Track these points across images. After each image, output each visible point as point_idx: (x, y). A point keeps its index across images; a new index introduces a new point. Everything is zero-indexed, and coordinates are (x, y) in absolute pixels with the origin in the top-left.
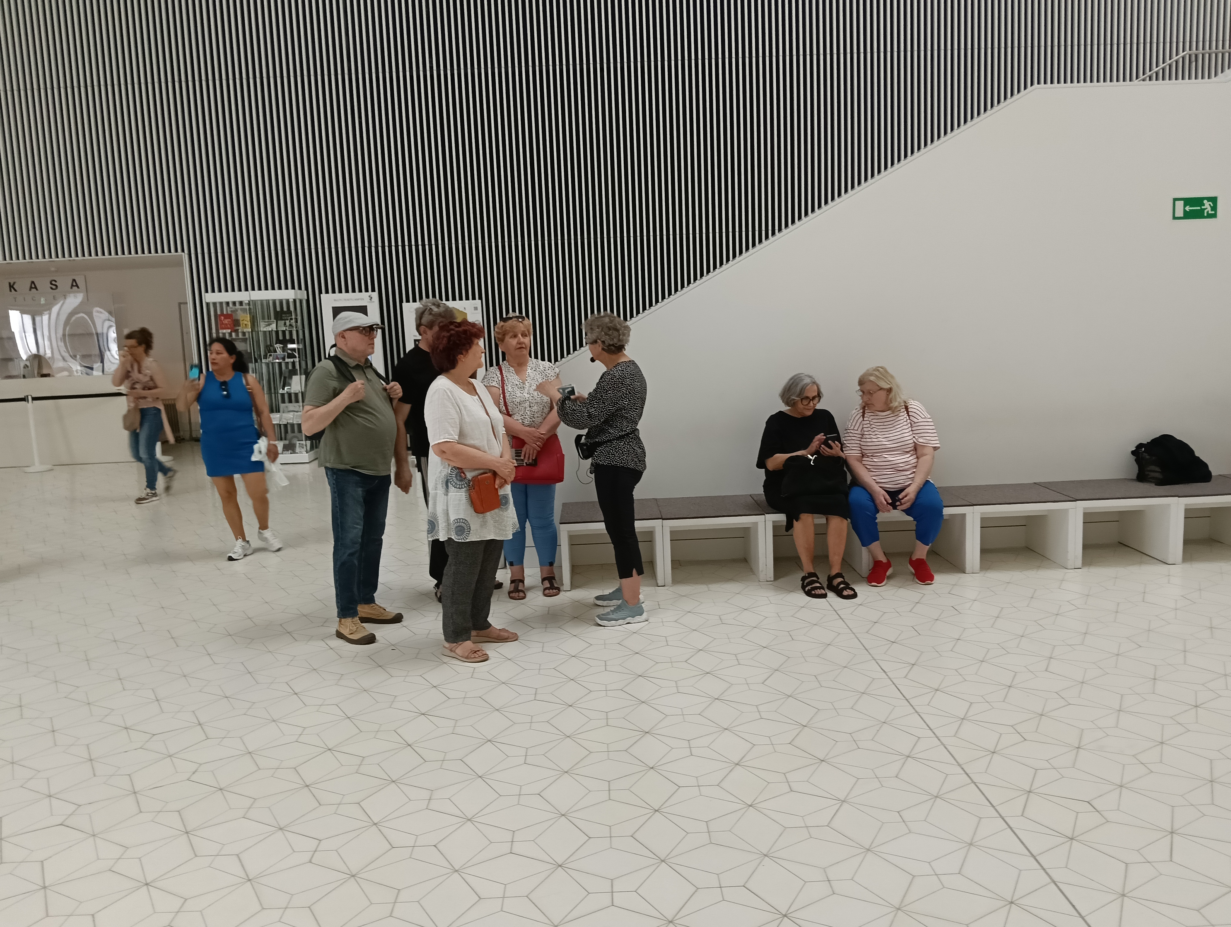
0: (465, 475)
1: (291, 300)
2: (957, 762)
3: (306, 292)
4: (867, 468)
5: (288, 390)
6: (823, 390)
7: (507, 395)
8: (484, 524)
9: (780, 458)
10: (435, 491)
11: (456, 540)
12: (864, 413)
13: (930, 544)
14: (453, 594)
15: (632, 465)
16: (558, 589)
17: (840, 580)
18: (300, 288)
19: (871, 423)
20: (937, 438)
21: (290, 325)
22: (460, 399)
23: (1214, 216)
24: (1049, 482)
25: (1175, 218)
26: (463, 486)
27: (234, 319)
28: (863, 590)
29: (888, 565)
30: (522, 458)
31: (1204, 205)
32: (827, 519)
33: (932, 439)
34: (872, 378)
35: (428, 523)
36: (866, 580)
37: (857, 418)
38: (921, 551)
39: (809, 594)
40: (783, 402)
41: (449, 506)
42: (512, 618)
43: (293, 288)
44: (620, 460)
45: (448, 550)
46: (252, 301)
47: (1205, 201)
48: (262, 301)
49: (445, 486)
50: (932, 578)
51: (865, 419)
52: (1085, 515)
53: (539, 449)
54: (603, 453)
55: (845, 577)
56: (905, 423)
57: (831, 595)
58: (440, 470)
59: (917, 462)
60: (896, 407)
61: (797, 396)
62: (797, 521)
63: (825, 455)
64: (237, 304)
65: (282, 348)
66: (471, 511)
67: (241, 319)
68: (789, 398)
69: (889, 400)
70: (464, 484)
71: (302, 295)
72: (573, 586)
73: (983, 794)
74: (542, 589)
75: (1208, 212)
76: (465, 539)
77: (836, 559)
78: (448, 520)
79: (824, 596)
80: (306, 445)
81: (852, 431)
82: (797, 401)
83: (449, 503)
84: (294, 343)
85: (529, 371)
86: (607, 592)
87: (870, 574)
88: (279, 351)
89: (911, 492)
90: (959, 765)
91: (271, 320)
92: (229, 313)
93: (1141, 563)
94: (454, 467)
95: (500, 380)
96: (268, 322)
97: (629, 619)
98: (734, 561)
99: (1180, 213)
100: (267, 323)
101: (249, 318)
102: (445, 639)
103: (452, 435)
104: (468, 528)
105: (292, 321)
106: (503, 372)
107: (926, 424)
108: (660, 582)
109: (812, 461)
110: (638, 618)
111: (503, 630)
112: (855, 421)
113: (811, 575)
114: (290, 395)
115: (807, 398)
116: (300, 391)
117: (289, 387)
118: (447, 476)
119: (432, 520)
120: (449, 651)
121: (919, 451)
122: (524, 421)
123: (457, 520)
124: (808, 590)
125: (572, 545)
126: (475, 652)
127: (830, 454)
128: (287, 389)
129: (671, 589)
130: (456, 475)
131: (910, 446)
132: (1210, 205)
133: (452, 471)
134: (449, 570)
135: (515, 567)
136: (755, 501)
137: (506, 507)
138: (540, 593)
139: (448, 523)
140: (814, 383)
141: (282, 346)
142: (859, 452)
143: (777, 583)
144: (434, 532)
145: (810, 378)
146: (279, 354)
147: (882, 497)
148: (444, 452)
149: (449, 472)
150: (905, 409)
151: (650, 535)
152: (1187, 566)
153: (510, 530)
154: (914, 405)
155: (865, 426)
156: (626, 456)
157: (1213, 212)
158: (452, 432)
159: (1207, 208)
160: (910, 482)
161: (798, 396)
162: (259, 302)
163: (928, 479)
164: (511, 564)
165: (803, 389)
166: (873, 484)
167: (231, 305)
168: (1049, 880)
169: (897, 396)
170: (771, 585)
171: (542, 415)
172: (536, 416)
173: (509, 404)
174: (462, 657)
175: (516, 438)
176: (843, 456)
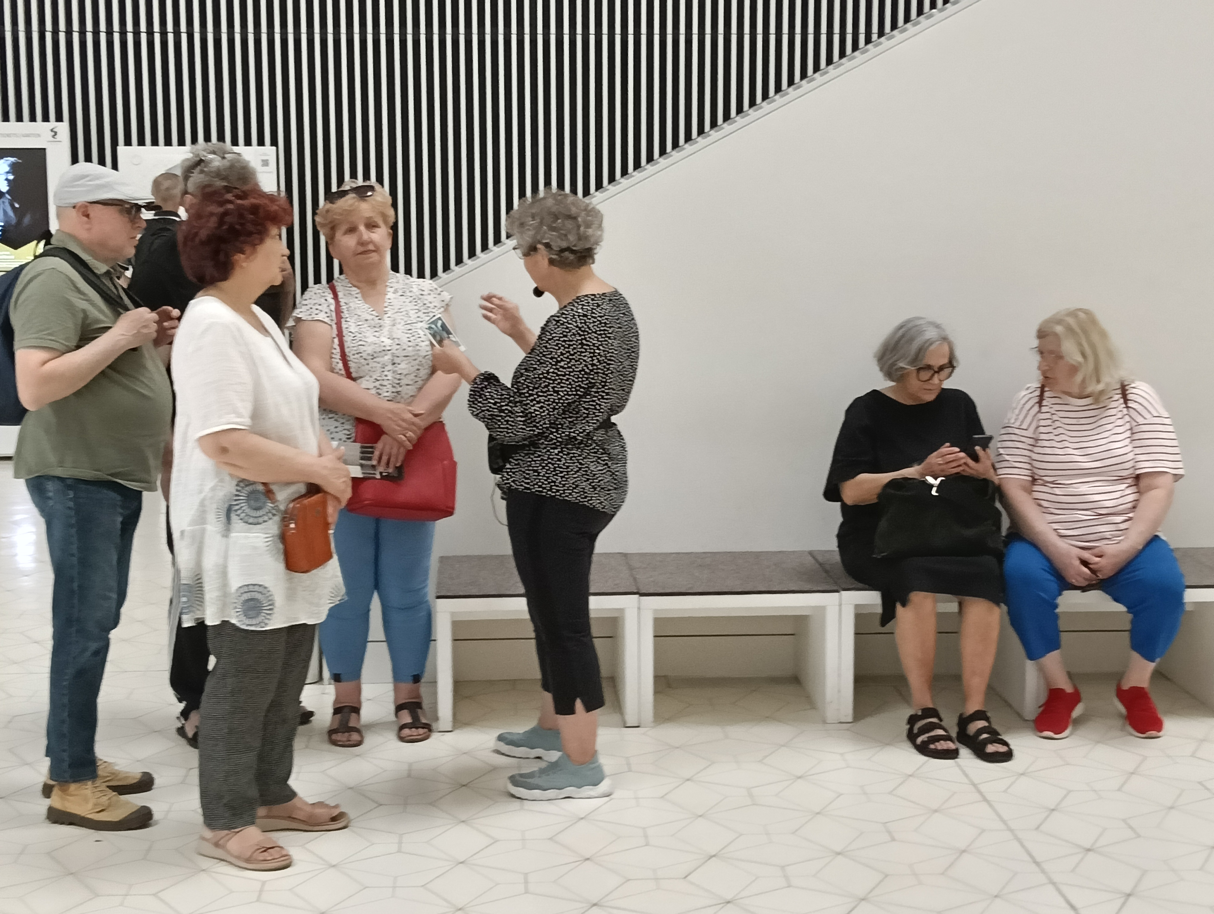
4: (1040, 505)
6: (959, 353)
7: (347, 339)
9: (868, 483)
10: (201, 527)
11: (239, 626)
12: (1041, 397)
13: (1158, 660)
16: (428, 728)
17: (981, 724)
19: (1055, 417)
20: (1181, 458)
26: (261, 520)
28: (1026, 745)
29: (1075, 698)
30: (374, 462)
32: (960, 604)
33: (1173, 458)
34: (1063, 329)
36: (1032, 725)
38: (1140, 672)
39: (924, 749)
40: (881, 371)
41: (230, 558)
42: (338, 782)
49: (224, 519)
50: (1158, 726)
51: (1044, 409)
53: (411, 447)
55: (992, 720)
58: (212, 485)
59: (1138, 500)
61: (910, 363)
62: (903, 606)
63: (963, 476)
66: (277, 568)
68: (893, 364)
70: (262, 516)
72: (458, 723)
74: (396, 728)
76: (262, 624)
77: (976, 683)
78: (226, 585)
79: (952, 754)
82: (908, 373)
83: (229, 553)
85: (390, 295)
87: (1042, 713)
94: (243, 480)
95: (333, 310)
97: (569, 791)
98: (775, 681)
102: (205, 822)
103: (241, 416)
104: (269, 602)
106: (340, 295)
107: (1161, 428)
108: (631, 719)
109: (934, 489)
110: (588, 790)
111: (320, 806)
112: (1024, 411)
113: (928, 712)
115: (929, 367)
118: (230, 500)
120: (213, 847)
122: (381, 391)
123: (244, 589)
124: (923, 742)
125: (459, 641)
126: (267, 849)
129: (652, 732)
130: (247, 496)
133: (241, 488)
135: (343, 683)
136: (820, 564)
139: (228, 592)
140: (945, 339)
142: (1027, 472)
143: (861, 726)
144: (192, 608)
148: (224, 450)
149: (236, 491)
151: (615, 623)
154: (1141, 391)
155: (1043, 423)
161: (913, 362)
163: (1156, 533)
164: (337, 678)
165: (921, 351)
166: (1053, 538)
170: (848, 730)
171: (416, 382)
172: (403, 382)
173: (351, 357)
174: (238, 857)
175: (359, 421)
176: (995, 479)
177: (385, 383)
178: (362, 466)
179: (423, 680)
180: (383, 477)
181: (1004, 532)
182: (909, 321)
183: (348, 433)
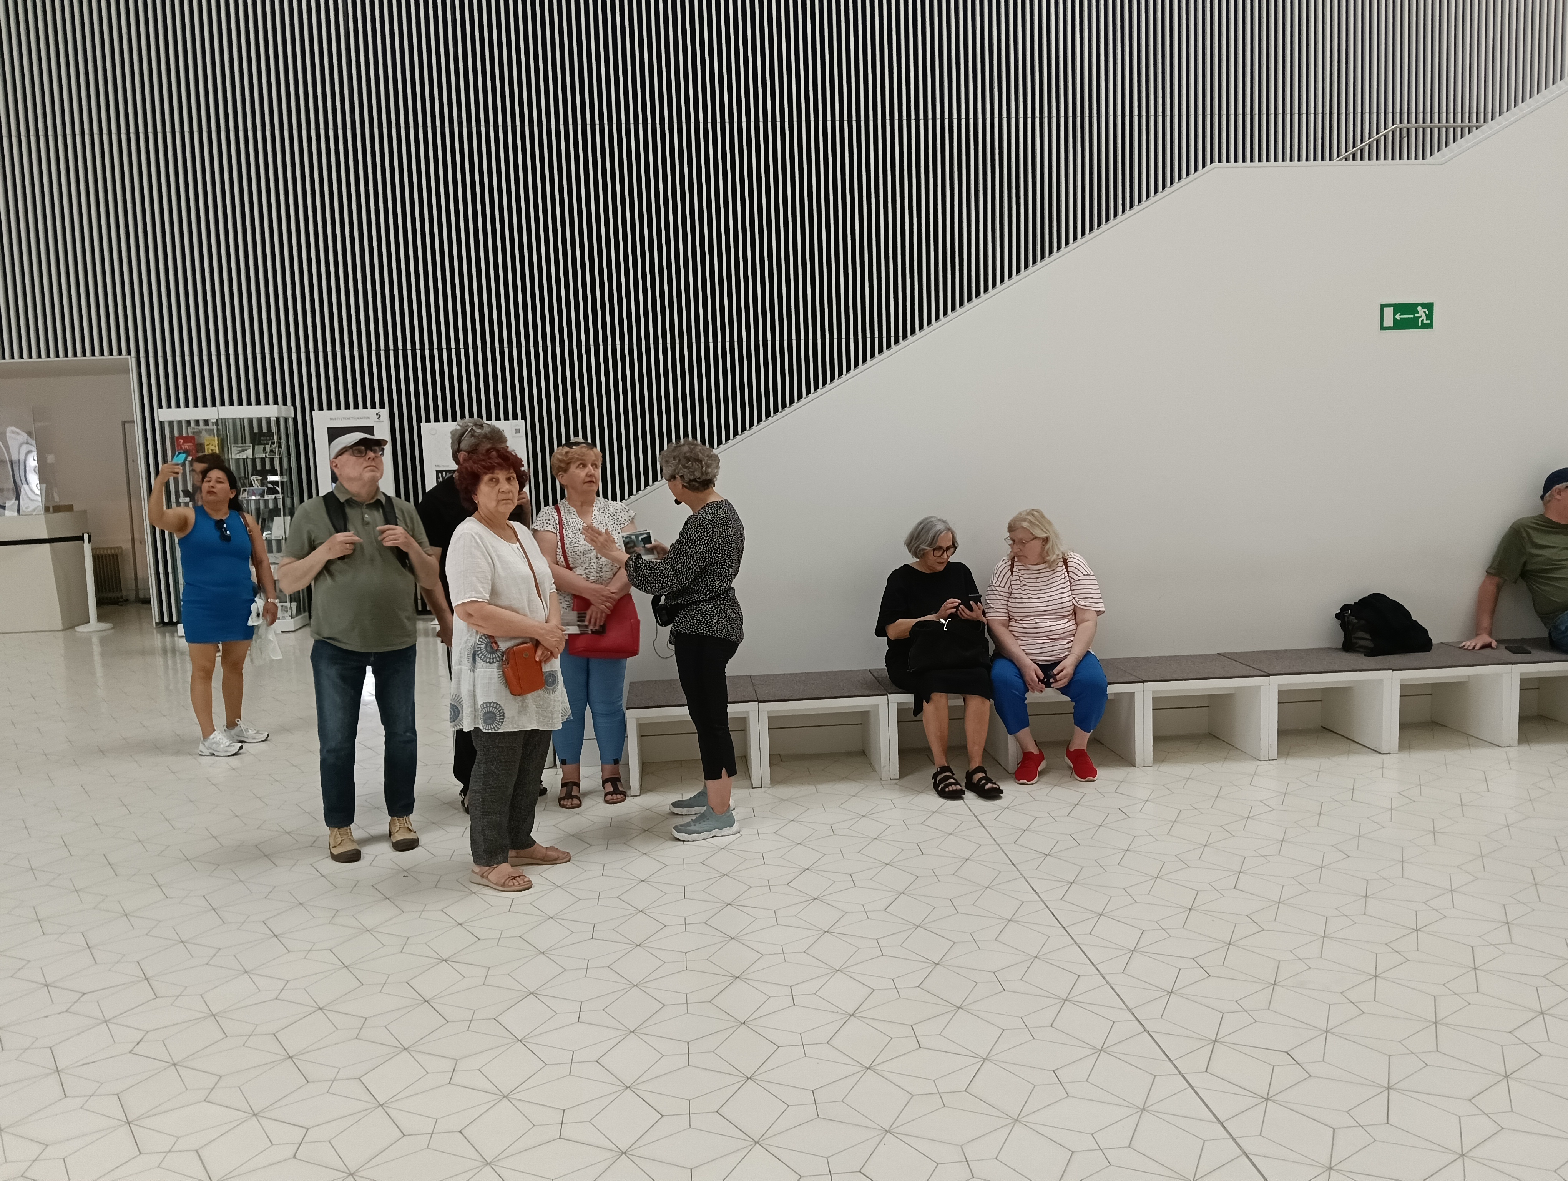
0: (498, 646)
1: (273, 419)
2: (1126, 1006)
3: (292, 408)
4: (1014, 635)
5: (267, 536)
6: (958, 539)
7: (567, 542)
8: (523, 709)
9: (903, 625)
10: (459, 667)
11: (484, 731)
12: (1012, 566)
13: (1092, 731)
14: (483, 801)
15: (723, 634)
16: (624, 794)
17: (981, 775)
18: (285, 403)
19: (1022, 579)
20: (1101, 600)
21: (272, 451)
22: (493, 547)
23: (1430, 326)
24: (1236, 653)
25: (1382, 328)
26: (495, 660)
27: (196, 442)
28: (1010, 789)
29: (1041, 758)
30: (586, 623)
31: (1418, 313)
32: (965, 700)
33: (1096, 601)
34: (1025, 524)
35: (451, 708)
36: (1014, 776)
37: (1004, 572)
38: (1081, 739)
39: (942, 793)
40: (910, 552)
41: (476, 686)
42: (564, 833)
43: (276, 402)
44: (708, 627)
45: (477, 744)
46: (222, 419)
47: (1419, 308)
48: (234, 420)
49: (471, 659)
50: (1094, 774)
51: (1014, 573)
52: (1280, 693)
53: (609, 612)
54: (686, 618)
55: (987, 771)
56: (1063, 581)
57: (969, 796)
58: (465, 639)
59: (1076, 629)
60: (1054, 561)
61: (928, 546)
62: (927, 703)
63: (963, 618)
64: (201, 423)
65: (259, 481)
66: (506, 692)
67: (206, 443)
68: (918, 547)
69: (1045, 551)
70: (496, 658)
71: (288, 411)
72: (644, 790)
73: (1159, 1046)
74: (603, 794)
75: (1422, 321)
76: (496, 728)
77: (976, 750)
78: (475, 704)
79: (961, 796)
80: (291, 608)
81: (997, 588)
82: (927, 552)
83: (476, 682)
84: (277, 475)
85: (595, 512)
86: (687, 796)
87: (1018, 769)
88: (256, 485)
89: (1068, 666)
90: (1129, 1010)
91: (247, 445)
92: (190, 435)
93: (1349, 752)
94: (484, 635)
95: (558, 523)
96: (241, 447)
97: (715, 832)
98: (849, 754)
99: (1388, 322)
100: (240, 449)
101: (216, 442)
102: (474, 862)
103: (481, 593)
104: (501, 714)
105: (273, 446)
106: (562, 513)
107: (1089, 582)
108: (756, 782)
109: (945, 626)
110: (726, 831)
111: (552, 848)
112: (1002, 575)
113: (944, 769)
114: (269, 542)
115: (940, 548)
116: (284, 537)
117: (269, 532)
118: (474, 647)
119: (455, 704)
120: (480, 877)
121: (1079, 616)
122: (589, 576)
123: (487, 705)
124: (942, 789)
125: (642, 736)
126: (514, 878)
127: (969, 617)
128: (267, 534)
129: (770, 791)
130: (486, 645)
131: (1069, 609)
132: (1425, 312)
133: (481, 640)
134: (477, 771)
135: (569, 767)
136: (876, 678)
137: (554, 688)
138: (601, 800)
139: (475, 708)
140: (949, 529)
141: (260, 478)
142: (1005, 615)
143: (904, 781)
144: (458, 720)
145: (943, 523)
146: (256, 489)
147: (1033, 672)
148: (470, 615)
149: (477, 642)
150: (1063, 563)
151: (743, 721)
152: (1405, 755)
153: (558, 718)
154: (1075, 559)
155: (1013, 582)
156: (715, 623)
157: (1429, 321)
158: (481, 589)
159: (1421, 317)
160: (1067, 654)
161: (930, 545)
162: (231, 422)
163: (1089, 650)
164: (564, 762)
165: (935, 538)
166: (1023, 655)
167: (192, 424)
168: (1239, 1152)
169: (1056, 547)
170: (896, 784)
171: (612, 569)
172: (603, 570)
173: (569, 554)
174: (496, 884)
175: (575, 597)
176: (985, 620)
177: (592, 570)
178: (579, 626)
179: (620, 763)
180: (593, 632)
181: (991, 653)
182: (926, 519)
183: (568, 603)
